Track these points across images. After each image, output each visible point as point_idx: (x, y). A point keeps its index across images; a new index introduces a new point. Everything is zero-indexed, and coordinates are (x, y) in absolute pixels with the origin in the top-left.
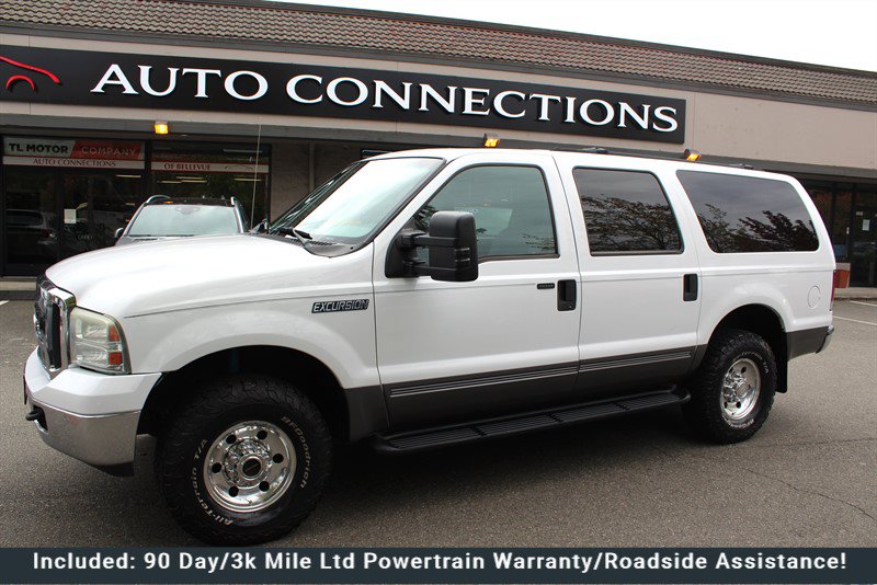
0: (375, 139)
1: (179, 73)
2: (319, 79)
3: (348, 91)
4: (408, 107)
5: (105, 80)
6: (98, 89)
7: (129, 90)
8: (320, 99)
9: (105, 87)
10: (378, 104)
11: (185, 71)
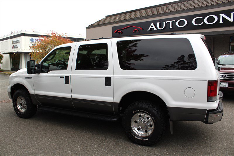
0: (221, 34)
1: (165, 23)
2: (202, 18)
3: (211, 19)
4: (232, 21)
5: (150, 28)
6: (149, 30)
7: (155, 29)
8: (202, 24)
9: (151, 29)
10: (221, 22)
11: (167, 22)
